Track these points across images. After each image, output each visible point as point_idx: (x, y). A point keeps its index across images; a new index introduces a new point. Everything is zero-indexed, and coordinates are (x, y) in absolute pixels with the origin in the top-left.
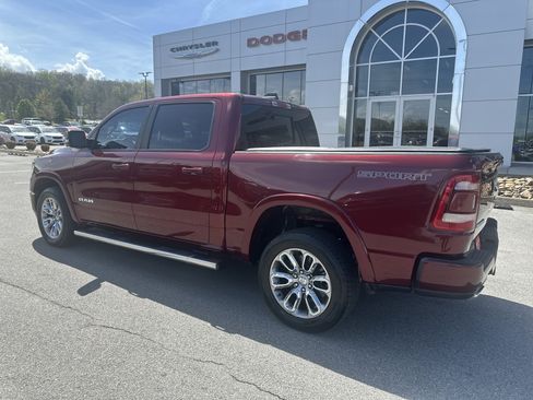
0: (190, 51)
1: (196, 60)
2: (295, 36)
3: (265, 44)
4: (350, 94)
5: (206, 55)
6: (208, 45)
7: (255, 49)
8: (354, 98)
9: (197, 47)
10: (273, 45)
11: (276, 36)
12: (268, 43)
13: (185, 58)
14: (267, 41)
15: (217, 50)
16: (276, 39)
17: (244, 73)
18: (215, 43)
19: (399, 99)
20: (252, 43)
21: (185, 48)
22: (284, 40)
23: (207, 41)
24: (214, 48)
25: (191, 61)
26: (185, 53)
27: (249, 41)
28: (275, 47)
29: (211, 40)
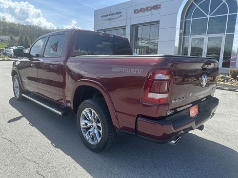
0: (109, 17)
1: (111, 21)
2: (157, 7)
3: (142, 12)
4: (181, 34)
5: (116, 18)
6: (117, 13)
7: (138, 14)
8: (183, 36)
9: (112, 14)
10: (146, 12)
11: (147, 8)
12: (144, 11)
13: (107, 20)
14: (143, 10)
15: (121, 16)
16: (147, 9)
17: (132, 26)
18: (120, 13)
19: (206, 37)
20: (136, 12)
21: (107, 15)
22: (151, 10)
23: (116, 12)
24: (119, 15)
25: (109, 21)
26: (107, 18)
27: (135, 11)
28: (147, 13)
29: (118, 11)
